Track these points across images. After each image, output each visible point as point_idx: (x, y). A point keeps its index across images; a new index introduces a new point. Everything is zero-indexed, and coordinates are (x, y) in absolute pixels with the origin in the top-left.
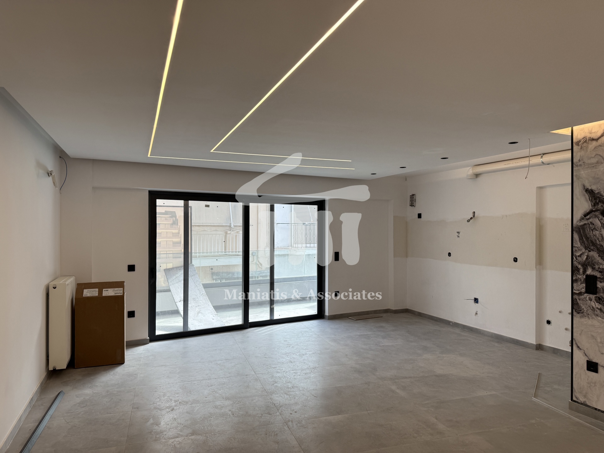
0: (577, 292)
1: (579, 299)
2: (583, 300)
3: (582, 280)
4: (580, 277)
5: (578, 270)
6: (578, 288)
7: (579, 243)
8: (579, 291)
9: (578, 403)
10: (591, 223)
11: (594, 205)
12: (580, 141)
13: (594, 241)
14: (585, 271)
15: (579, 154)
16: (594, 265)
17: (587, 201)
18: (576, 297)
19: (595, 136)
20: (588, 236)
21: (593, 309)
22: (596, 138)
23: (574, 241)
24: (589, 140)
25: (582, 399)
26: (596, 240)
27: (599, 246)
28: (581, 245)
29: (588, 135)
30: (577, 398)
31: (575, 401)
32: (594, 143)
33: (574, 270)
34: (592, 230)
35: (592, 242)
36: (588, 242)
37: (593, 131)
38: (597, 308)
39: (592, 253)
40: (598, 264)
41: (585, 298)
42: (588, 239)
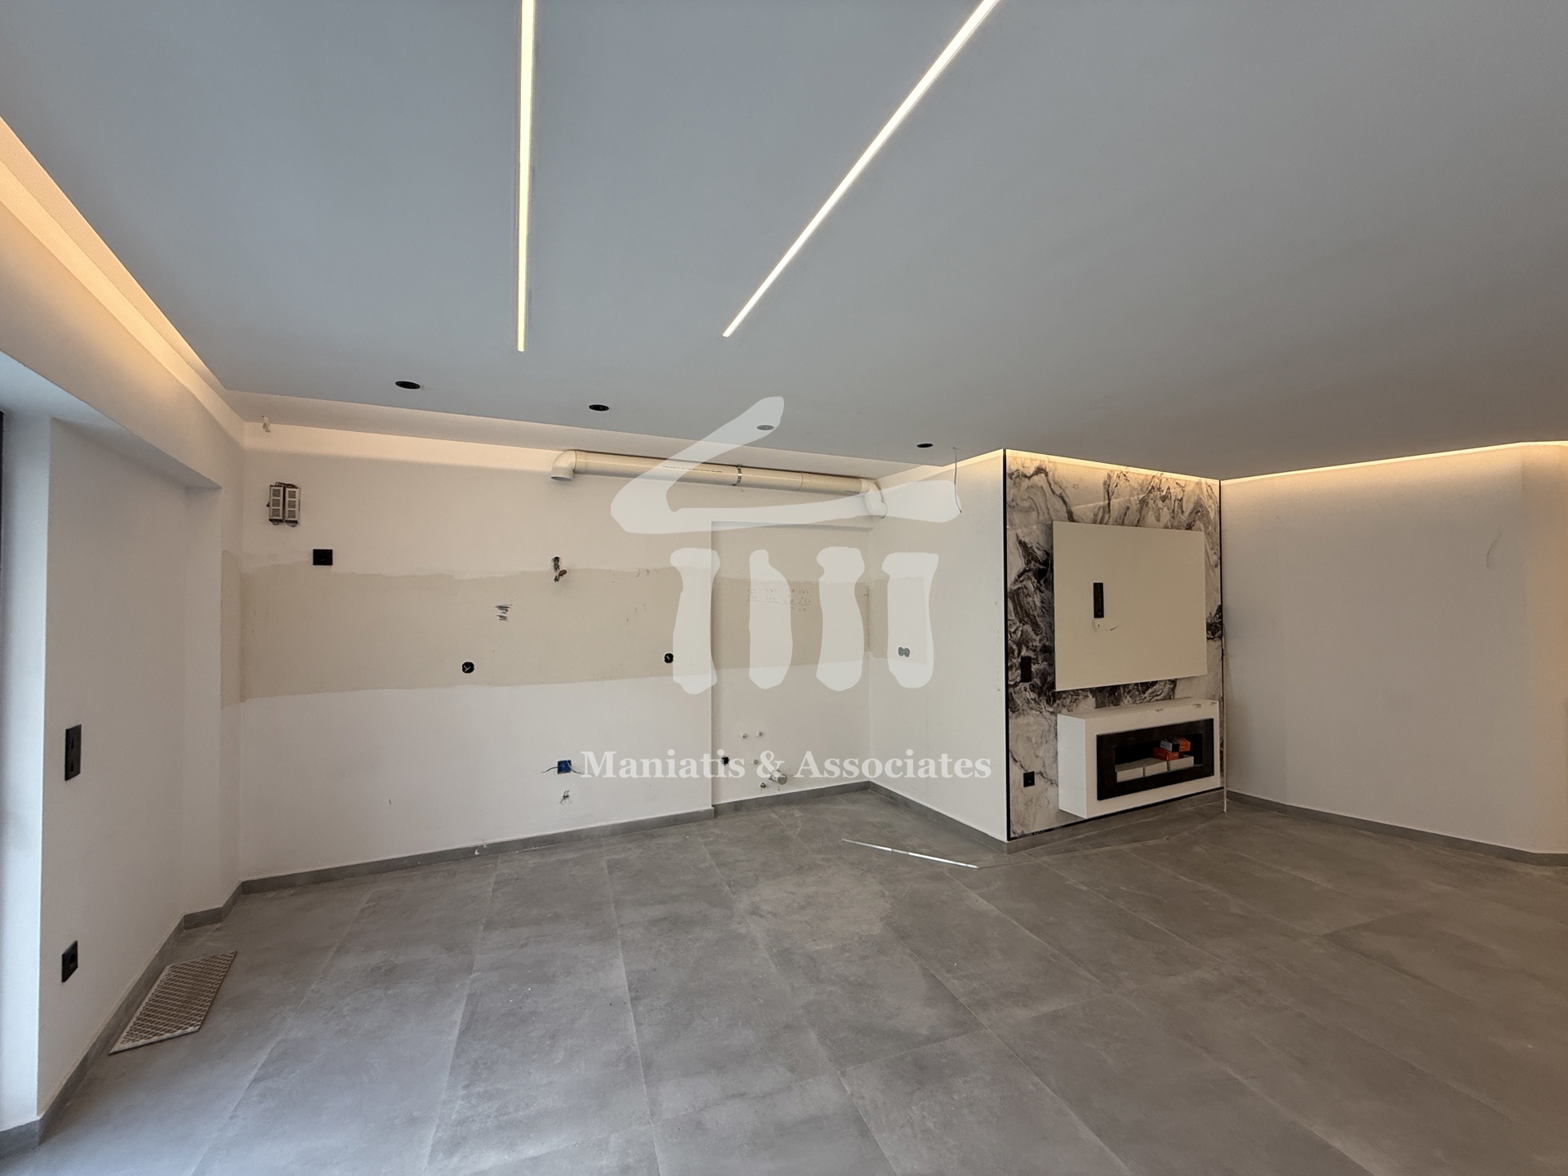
0: (1012, 683)
1: (1014, 693)
2: (1017, 693)
3: (1017, 665)
5: (1012, 652)
6: (1012, 677)
7: (1013, 614)
9: (1016, 838)
10: (1024, 586)
11: (1027, 563)
12: (1013, 474)
13: (1027, 610)
14: (1020, 653)
16: (1028, 643)
17: (1020, 556)
18: (1010, 690)
19: (1027, 471)
20: (1022, 604)
21: (1028, 702)
22: (1028, 475)
23: (1008, 612)
24: (1022, 475)
25: (1019, 831)
28: (1015, 616)
29: (1022, 469)
30: (1014, 833)
31: (1013, 839)
32: (1027, 482)
34: (1025, 596)
35: (1026, 613)
36: (1022, 613)
37: (1025, 465)
38: (1031, 699)
39: (1026, 628)
40: (1031, 641)
41: (1020, 689)
42: (1021, 607)
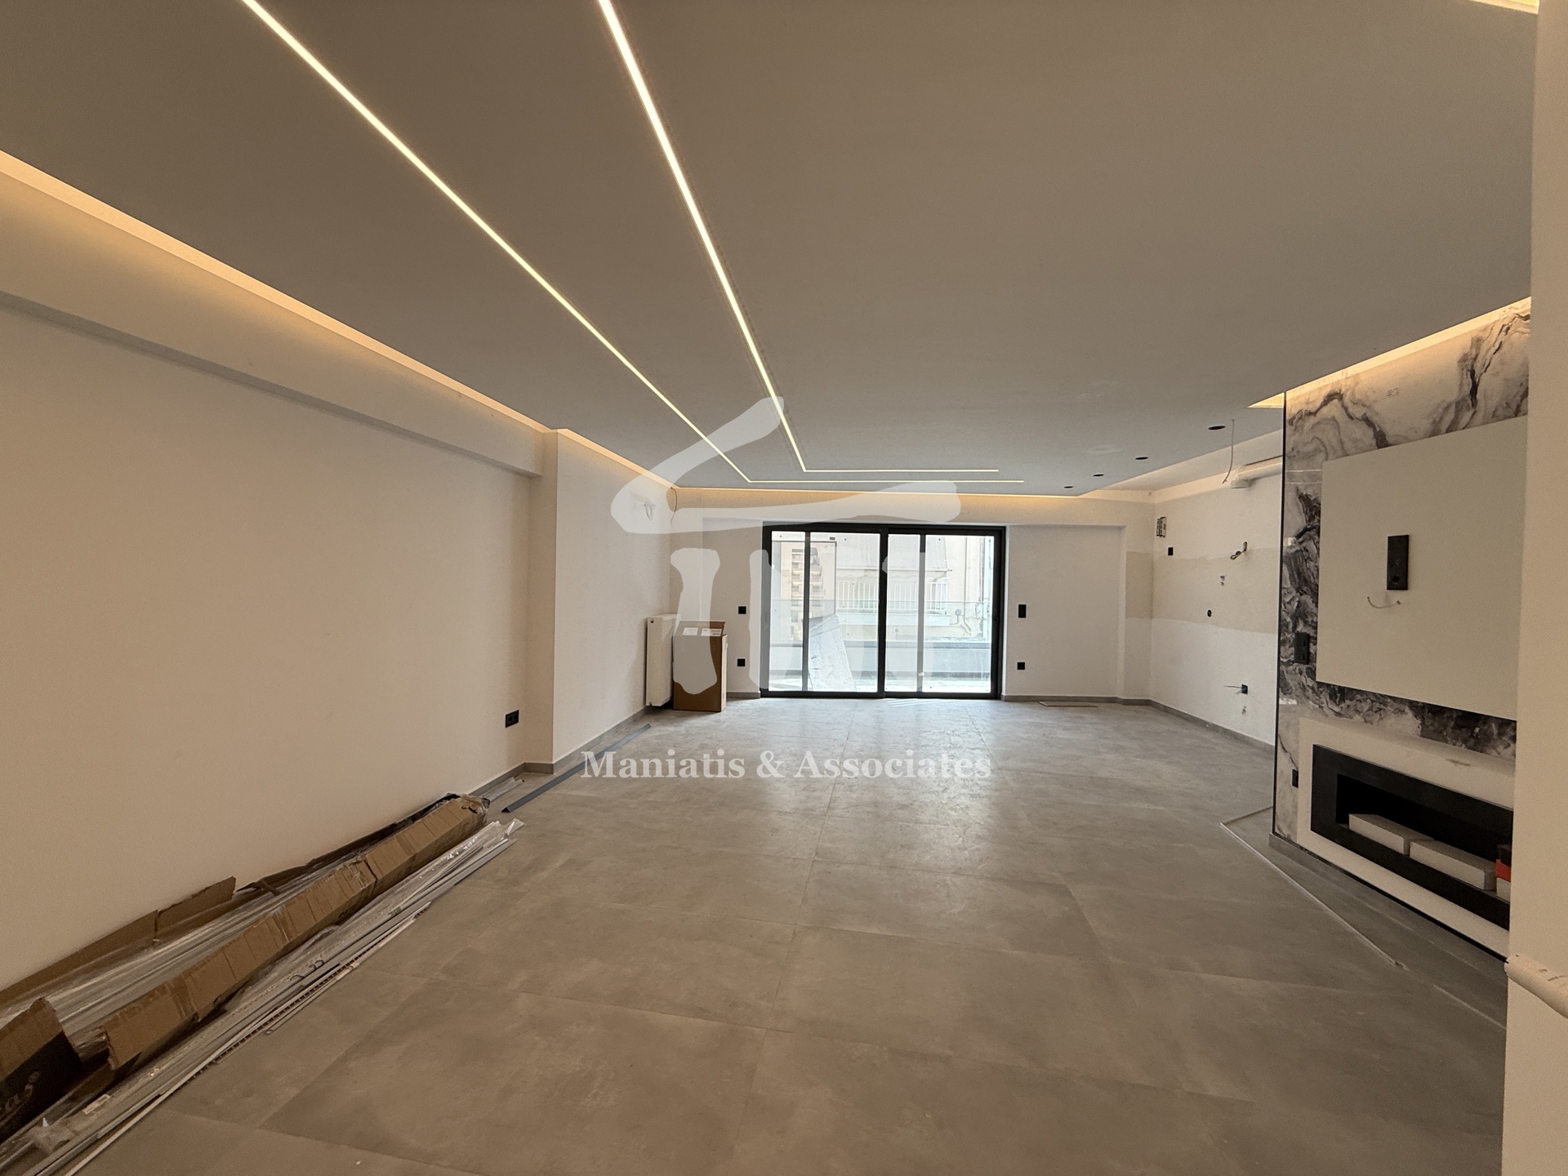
0: (1285, 660)
1: (1287, 673)
2: (1291, 674)
3: (1292, 641)
4: (1289, 636)
5: (1287, 625)
6: (1286, 654)
7: (1289, 582)
8: (1286, 658)
9: (1280, 837)
10: (1305, 548)
11: (1310, 521)
12: (1294, 418)
13: (1307, 578)
14: (1295, 627)
15: (1293, 438)
16: (1306, 617)
17: (1300, 512)
18: (1283, 668)
19: (1312, 408)
20: (1301, 570)
21: (1304, 688)
22: (1313, 410)
23: (1283, 579)
24: (1306, 415)
25: (1285, 832)
26: (1310, 577)
27: (1313, 586)
28: (1291, 584)
29: (1305, 407)
30: (1279, 829)
31: (1277, 835)
32: (1312, 420)
33: (1282, 626)
34: (1306, 560)
35: (1304, 578)
36: (1299, 579)
37: (1311, 400)
38: (1308, 686)
39: (1304, 597)
40: (1311, 616)
41: (1295, 670)
42: (1299, 574)
